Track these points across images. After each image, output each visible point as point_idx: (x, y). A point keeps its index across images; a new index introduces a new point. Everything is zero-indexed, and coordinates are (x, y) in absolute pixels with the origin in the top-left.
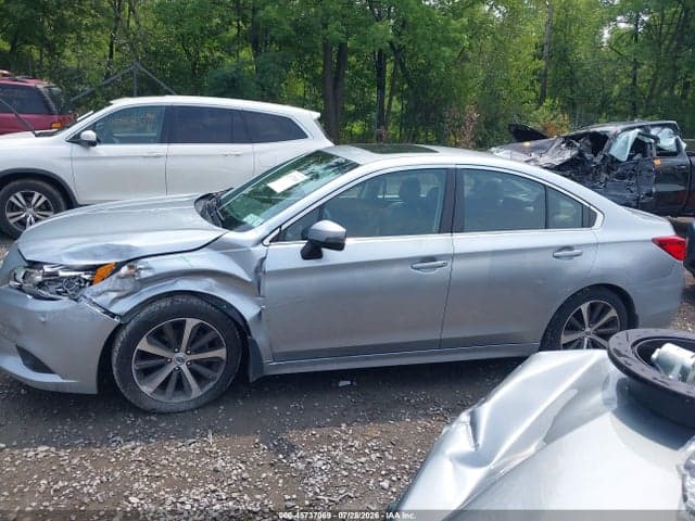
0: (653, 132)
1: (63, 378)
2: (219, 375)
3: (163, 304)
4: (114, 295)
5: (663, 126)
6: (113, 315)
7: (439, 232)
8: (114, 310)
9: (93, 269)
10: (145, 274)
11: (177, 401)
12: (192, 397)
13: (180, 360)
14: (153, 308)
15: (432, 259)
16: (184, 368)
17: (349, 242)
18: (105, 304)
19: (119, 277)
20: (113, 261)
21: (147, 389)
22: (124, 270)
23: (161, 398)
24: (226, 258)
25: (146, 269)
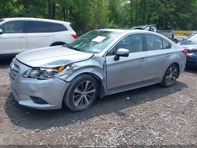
0: (152, 27)
1: (51, 105)
2: (93, 97)
3: (81, 77)
4: (67, 76)
5: (154, 26)
6: (67, 82)
7: (143, 51)
8: (67, 80)
9: (58, 68)
10: (76, 68)
11: (83, 107)
12: (87, 105)
13: (84, 94)
14: (78, 78)
15: (143, 58)
16: (85, 96)
17: (130, 54)
18: (64, 79)
19: (67, 70)
20: (64, 65)
21: (76, 104)
22: (68, 68)
23: (79, 107)
24: (96, 61)
25: (75, 66)
